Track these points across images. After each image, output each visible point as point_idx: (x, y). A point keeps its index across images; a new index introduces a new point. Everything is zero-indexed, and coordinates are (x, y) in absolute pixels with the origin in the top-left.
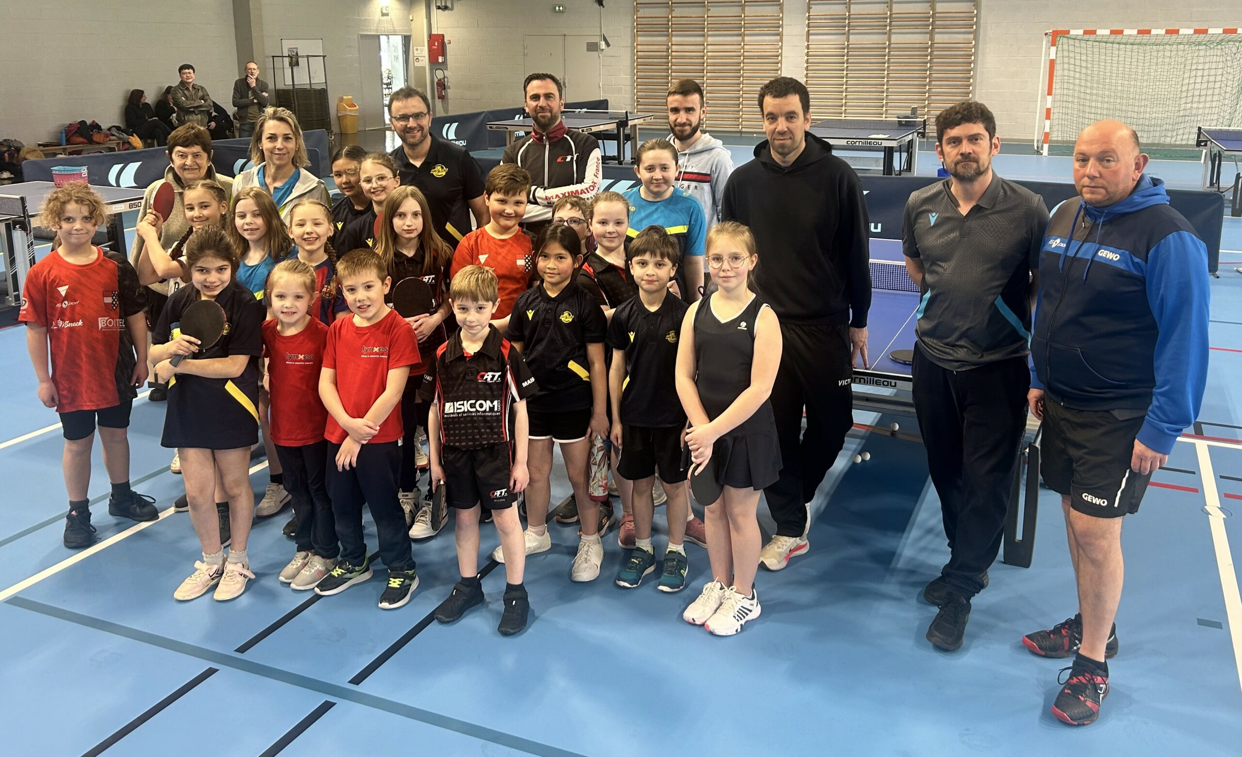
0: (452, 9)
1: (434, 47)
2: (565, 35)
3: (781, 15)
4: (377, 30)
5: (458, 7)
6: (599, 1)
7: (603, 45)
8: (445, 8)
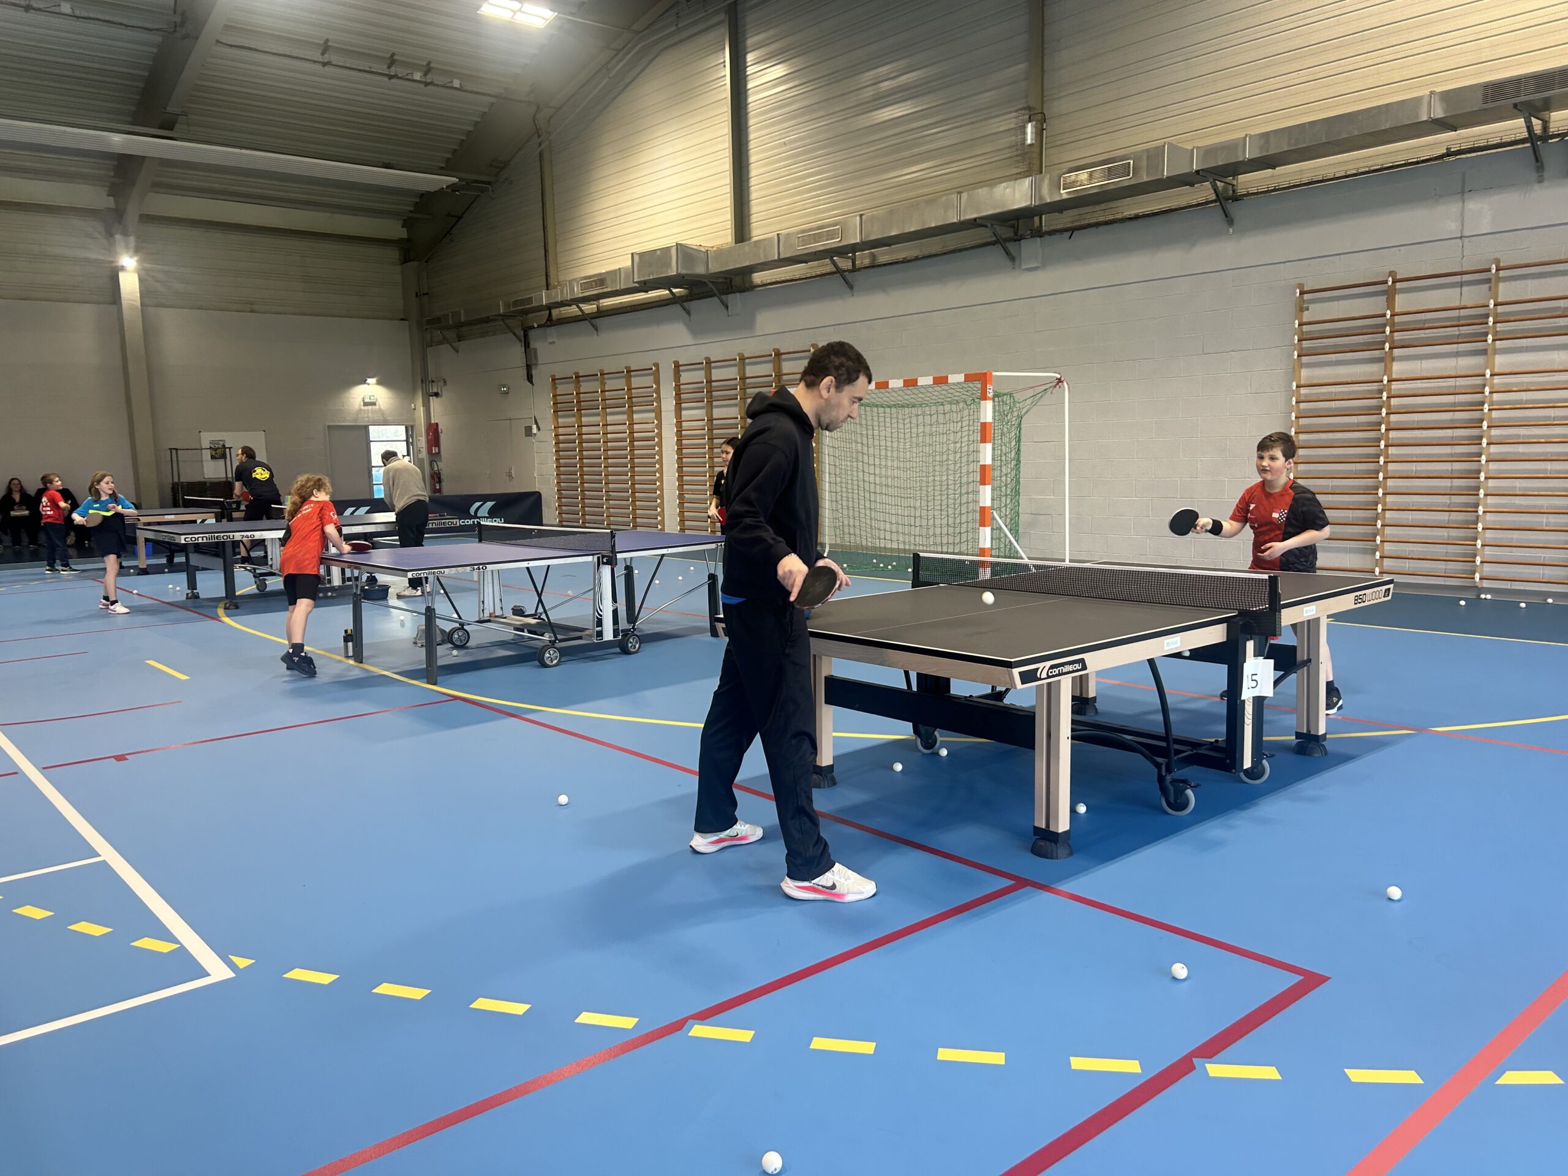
0: (442, 396)
1: (431, 437)
2: (510, 419)
3: (658, 386)
4: (356, 420)
5: (446, 394)
6: (530, 378)
7: (535, 430)
8: (436, 395)
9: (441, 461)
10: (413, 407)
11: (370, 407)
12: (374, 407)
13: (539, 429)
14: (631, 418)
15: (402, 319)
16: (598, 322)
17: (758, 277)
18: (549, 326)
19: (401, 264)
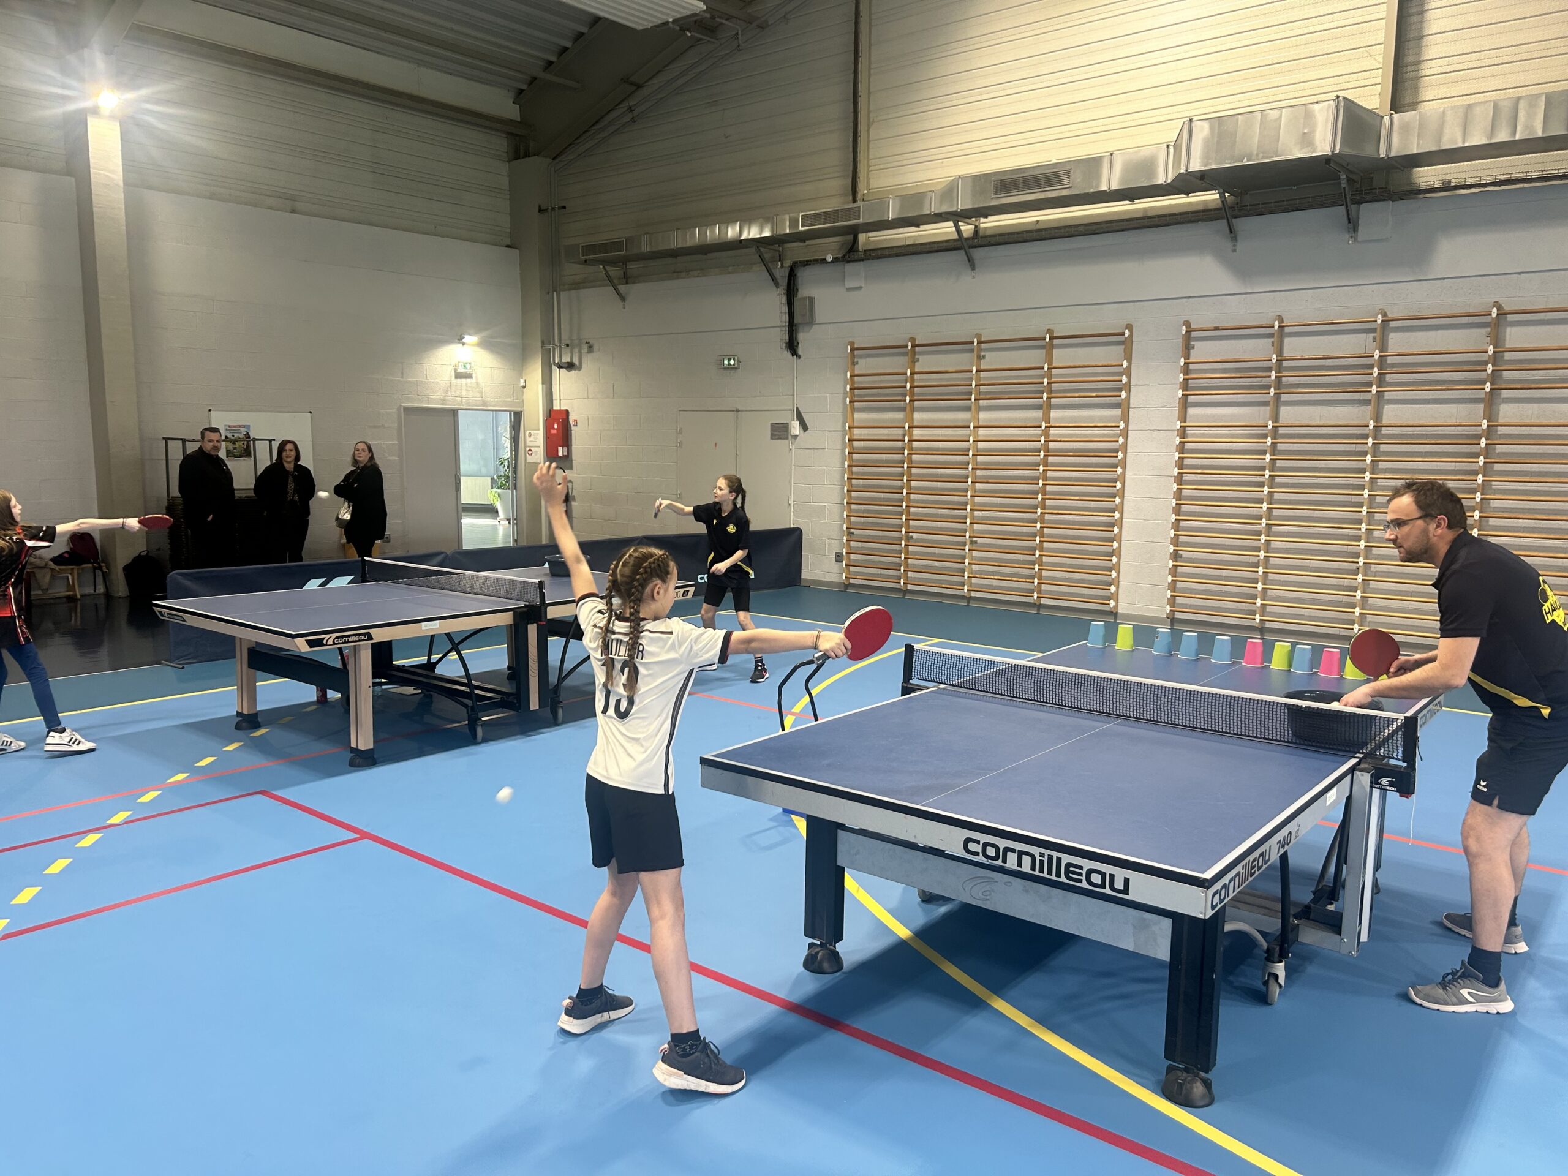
0: (580, 368)
1: (553, 431)
2: (738, 411)
3: (1125, 364)
4: (444, 401)
5: (589, 364)
6: (792, 346)
7: (796, 428)
8: (570, 366)
9: (571, 468)
10: (522, 384)
11: (463, 381)
12: (469, 380)
13: (804, 427)
14: (1047, 419)
15: (508, 246)
16: (978, 254)
17: (1427, 176)
18: (848, 262)
19: (509, 161)
